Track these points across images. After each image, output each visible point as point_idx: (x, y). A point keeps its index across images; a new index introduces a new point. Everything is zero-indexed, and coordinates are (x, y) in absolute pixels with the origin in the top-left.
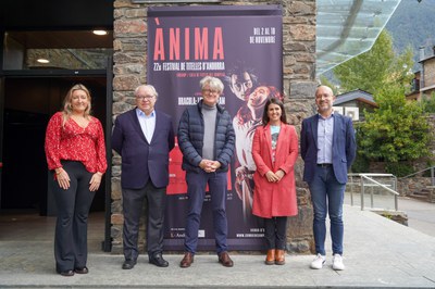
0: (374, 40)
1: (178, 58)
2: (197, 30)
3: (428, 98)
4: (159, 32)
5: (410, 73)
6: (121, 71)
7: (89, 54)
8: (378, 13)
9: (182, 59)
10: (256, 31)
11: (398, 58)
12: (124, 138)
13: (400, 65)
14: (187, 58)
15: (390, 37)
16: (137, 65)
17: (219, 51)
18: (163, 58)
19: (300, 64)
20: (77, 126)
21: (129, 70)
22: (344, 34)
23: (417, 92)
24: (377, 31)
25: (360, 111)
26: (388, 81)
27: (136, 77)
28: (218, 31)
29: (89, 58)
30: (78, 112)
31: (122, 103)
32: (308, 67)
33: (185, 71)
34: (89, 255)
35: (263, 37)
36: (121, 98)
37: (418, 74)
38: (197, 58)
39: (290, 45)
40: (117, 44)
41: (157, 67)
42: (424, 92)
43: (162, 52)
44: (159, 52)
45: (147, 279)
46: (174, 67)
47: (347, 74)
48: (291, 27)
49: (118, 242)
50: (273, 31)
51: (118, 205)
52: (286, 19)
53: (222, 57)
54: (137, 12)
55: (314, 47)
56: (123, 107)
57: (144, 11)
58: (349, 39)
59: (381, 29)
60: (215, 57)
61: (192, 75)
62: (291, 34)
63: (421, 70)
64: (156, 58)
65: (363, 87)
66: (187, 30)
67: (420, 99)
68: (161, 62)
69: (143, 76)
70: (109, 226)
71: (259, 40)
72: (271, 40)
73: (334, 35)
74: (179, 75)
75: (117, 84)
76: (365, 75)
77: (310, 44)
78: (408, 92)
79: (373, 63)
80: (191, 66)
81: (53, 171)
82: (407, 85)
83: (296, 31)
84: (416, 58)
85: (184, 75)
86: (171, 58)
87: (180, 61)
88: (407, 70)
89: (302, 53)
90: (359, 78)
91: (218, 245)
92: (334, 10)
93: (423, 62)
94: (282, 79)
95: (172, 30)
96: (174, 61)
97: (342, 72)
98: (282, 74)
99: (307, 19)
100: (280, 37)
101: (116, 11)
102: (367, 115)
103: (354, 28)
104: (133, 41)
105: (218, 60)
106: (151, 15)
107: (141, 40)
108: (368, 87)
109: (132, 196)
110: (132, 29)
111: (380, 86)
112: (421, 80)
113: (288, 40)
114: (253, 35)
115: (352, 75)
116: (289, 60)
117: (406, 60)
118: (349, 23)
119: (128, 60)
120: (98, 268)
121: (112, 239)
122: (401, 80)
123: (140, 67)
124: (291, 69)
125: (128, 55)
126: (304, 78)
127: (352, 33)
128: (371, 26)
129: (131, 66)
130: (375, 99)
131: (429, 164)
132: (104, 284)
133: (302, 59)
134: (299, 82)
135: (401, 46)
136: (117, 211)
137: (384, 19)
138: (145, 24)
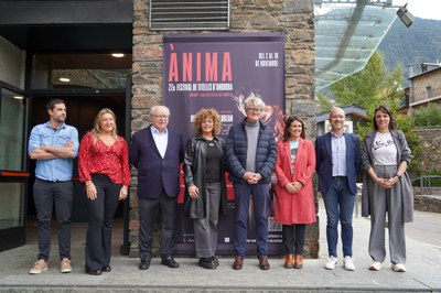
0: (367, 61)
1: (190, 79)
2: (208, 54)
3: (417, 112)
4: (174, 56)
5: (400, 89)
6: (139, 91)
7: (104, 71)
8: (371, 36)
9: (194, 81)
10: (261, 55)
11: (389, 75)
12: (140, 153)
13: (391, 81)
14: (199, 79)
15: (381, 57)
16: (153, 86)
17: (227, 73)
18: (176, 80)
19: (301, 86)
20: (104, 145)
21: (146, 90)
22: (339, 55)
23: (407, 107)
24: (369, 52)
25: (354, 125)
26: (380, 96)
27: (153, 97)
28: (227, 55)
29: (105, 76)
30: (107, 132)
31: (140, 120)
32: (308, 88)
33: (197, 92)
34: (112, 258)
35: (267, 61)
36: (139, 116)
37: (407, 89)
38: (207, 80)
39: (291, 68)
40: (136, 67)
41: (172, 88)
42: (414, 107)
43: (176, 74)
44: (173, 74)
45: (163, 279)
46: (187, 87)
47: (342, 90)
48: (293, 52)
49: (134, 246)
50: (277, 55)
51: (135, 213)
52: (288, 44)
53: (230, 79)
54: (153, 38)
55: (313, 70)
56: (141, 123)
57: (160, 37)
58: (344, 60)
59: (373, 51)
60: (224, 79)
61: (202, 95)
62: (293, 58)
63: (410, 86)
64: (171, 80)
65: (356, 103)
66: (199, 55)
67: (409, 113)
68: (175, 83)
69: (158, 96)
70: (127, 231)
71: (263, 64)
72: (274, 64)
73: (330, 56)
74: (191, 95)
75: (135, 103)
76: (358, 91)
77: (310, 67)
78: (399, 106)
79: (366, 80)
80: (202, 87)
81: (84, 183)
82: (397, 100)
83: (297, 56)
84: (406, 75)
85: (196, 95)
86: (184, 80)
87: (192, 83)
88: (397, 86)
89: (303, 76)
90: (353, 93)
91: (258, 251)
92: (330, 34)
93: (412, 79)
94: (284, 99)
95: (185, 54)
96: (187, 82)
97: (337, 89)
98: (285, 94)
99: (307, 45)
100: (282, 61)
101: (135, 38)
102: (361, 129)
103: (348, 49)
104: (150, 64)
105: (227, 82)
106: (166, 41)
107: (157, 64)
108: (361, 102)
109: (147, 205)
110: (149, 53)
111: (373, 101)
112: (410, 95)
113: (290, 64)
114: (258, 59)
115: (347, 91)
116: (290, 82)
117: (396, 77)
118: (344, 44)
119: (146, 82)
120: (118, 270)
121: (129, 244)
122: (392, 96)
123: (156, 88)
124: (293, 90)
125: (145, 76)
126: (304, 98)
127: (346, 54)
128: (364, 48)
129: (147, 87)
130: (367, 113)
131: (418, 175)
132: (126, 284)
133: (303, 81)
134: (300, 101)
135: (391, 63)
136: (135, 218)
137: (377, 41)
138: (161, 49)
